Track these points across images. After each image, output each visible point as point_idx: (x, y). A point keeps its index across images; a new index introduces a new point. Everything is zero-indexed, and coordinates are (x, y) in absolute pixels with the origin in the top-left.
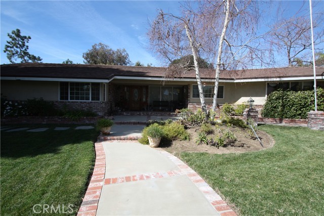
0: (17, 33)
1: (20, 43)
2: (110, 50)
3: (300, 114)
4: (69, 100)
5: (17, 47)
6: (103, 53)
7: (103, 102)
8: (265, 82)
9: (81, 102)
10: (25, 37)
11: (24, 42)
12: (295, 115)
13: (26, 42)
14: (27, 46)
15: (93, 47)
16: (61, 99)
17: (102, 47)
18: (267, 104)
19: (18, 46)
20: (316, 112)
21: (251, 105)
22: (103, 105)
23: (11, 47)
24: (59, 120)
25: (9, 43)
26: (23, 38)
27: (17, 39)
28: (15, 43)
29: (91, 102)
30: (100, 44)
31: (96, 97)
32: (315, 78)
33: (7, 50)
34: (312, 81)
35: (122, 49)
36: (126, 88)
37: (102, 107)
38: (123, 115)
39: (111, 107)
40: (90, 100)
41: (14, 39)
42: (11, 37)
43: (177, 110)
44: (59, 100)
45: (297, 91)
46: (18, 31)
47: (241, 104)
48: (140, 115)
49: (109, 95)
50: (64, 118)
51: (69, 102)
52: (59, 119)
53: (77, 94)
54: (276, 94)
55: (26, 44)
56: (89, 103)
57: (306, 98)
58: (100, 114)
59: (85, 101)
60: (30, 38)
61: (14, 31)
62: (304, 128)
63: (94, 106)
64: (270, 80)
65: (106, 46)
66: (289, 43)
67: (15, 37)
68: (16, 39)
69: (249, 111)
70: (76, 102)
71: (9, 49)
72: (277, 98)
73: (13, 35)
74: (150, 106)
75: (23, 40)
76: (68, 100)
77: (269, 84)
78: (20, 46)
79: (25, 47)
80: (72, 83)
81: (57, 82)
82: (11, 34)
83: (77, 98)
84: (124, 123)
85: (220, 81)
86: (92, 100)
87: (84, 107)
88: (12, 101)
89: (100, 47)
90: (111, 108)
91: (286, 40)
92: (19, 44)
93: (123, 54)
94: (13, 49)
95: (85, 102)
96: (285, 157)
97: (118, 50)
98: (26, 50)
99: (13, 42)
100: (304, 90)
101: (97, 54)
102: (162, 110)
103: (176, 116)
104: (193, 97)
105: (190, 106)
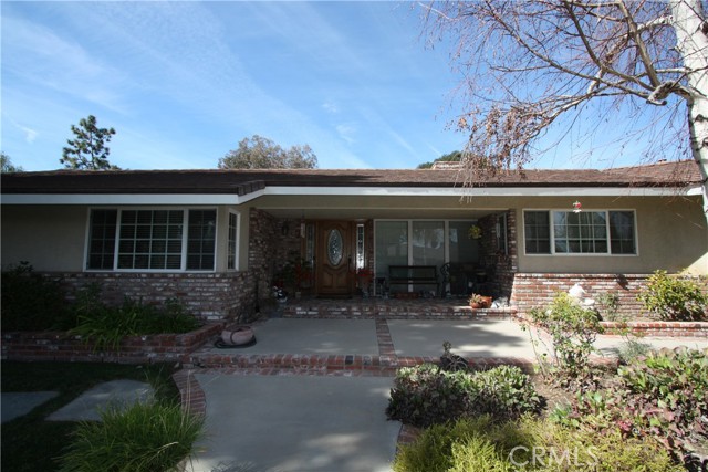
0: (90, 124)
1: (94, 143)
2: (277, 149)
4: (116, 269)
5: (86, 151)
6: (260, 156)
7: (223, 276)
9: (151, 275)
10: (105, 131)
11: (102, 142)
13: (104, 140)
14: (107, 149)
15: (241, 145)
16: (90, 265)
17: (261, 145)
19: (90, 149)
22: (225, 286)
23: (74, 152)
24: (51, 347)
25: (72, 144)
26: (101, 134)
27: (89, 134)
28: (83, 144)
29: (184, 276)
30: (256, 138)
31: (201, 256)
33: (66, 158)
35: (302, 146)
36: (303, 227)
37: (220, 294)
38: (293, 313)
39: (257, 287)
40: (183, 269)
41: (82, 136)
42: (76, 132)
43: (477, 298)
44: (84, 269)
46: (93, 119)
48: (349, 314)
49: (250, 248)
50: (71, 339)
51: (111, 275)
52: (54, 342)
53: (141, 247)
55: (106, 144)
56: (176, 278)
58: (213, 316)
59: (165, 271)
60: (113, 132)
61: (84, 120)
63: (193, 290)
65: (268, 142)
67: (85, 131)
68: (86, 136)
71: (71, 155)
73: (82, 128)
74: (380, 281)
75: (100, 137)
76: (112, 267)
78: (94, 149)
79: (103, 151)
81: (82, 209)
82: (78, 126)
83: (142, 263)
84: (288, 365)
86: (189, 266)
87: (160, 294)
89: (256, 143)
90: (256, 291)
92: (90, 145)
93: (305, 157)
94: (76, 156)
95: (164, 276)
97: (294, 148)
98: (103, 157)
99: (81, 141)
101: (249, 158)
102: (418, 296)
103: (473, 316)
104: (527, 252)
105: (519, 284)
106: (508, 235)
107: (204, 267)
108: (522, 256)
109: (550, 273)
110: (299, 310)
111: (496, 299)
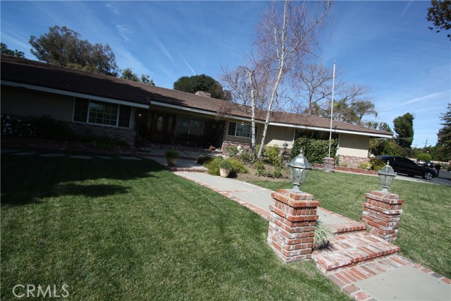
2: (86, 42)
3: (317, 160)
4: (88, 123)
7: (134, 131)
8: (294, 128)
9: (105, 127)
12: (313, 160)
16: (75, 119)
17: (68, 35)
18: (294, 148)
20: (329, 158)
21: (286, 149)
29: (118, 129)
30: (65, 29)
31: (124, 122)
32: (331, 130)
34: (328, 133)
35: (104, 45)
40: (117, 126)
44: (73, 121)
45: (317, 139)
47: (272, 146)
50: (92, 145)
51: (88, 125)
52: (85, 145)
53: (100, 116)
54: (302, 140)
56: (115, 129)
57: (323, 146)
62: (321, 171)
63: (122, 134)
64: (298, 127)
66: (311, 88)
69: (283, 154)
70: (99, 126)
72: (302, 144)
76: (86, 122)
77: (297, 130)
83: (100, 121)
85: (256, 121)
86: (119, 125)
87: (109, 134)
88: (12, 116)
89: (64, 33)
91: (309, 84)
93: (106, 53)
96: (314, 184)
97: (97, 45)
100: (323, 139)
103: (210, 152)
104: (229, 134)
105: (224, 144)
107: (125, 126)
108: (227, 135)
109: (233, 141)
110: (153, 145)
111: (217, 148)
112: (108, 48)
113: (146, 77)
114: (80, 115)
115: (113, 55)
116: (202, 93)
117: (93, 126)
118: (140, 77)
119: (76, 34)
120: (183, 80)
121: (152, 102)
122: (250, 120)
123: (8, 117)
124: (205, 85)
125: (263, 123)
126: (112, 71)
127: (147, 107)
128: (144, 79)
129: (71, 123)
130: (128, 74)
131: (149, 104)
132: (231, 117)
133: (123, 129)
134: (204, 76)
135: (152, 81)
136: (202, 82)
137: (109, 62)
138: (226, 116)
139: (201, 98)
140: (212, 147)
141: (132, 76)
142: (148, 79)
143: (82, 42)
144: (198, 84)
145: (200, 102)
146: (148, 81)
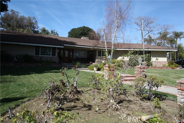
4: (40, 55)
8: (128, 50)
9: (47, 57)
16: (35, 55)
31: (54, 54)
35: (32, 17)
40: (51, 56)
53: (44, 52)
56: (51, 57)
63: (53, 59)
64: (130, 49)
80: (42, 47)
81: (34, 46)
83: (44, 55)
86: (52, 56)
87: (48, 59)
88: (16, 55)
89: (12, 13)
93: (33, 21)
95: (49, 57)
105: (97, 60)
106: (95, 53)
107: (54, 56)
108: (97, 56)
109: (101, 59)
111: (93, 63)
112: (34, 18)
113: (53, 31)
114: (37, 53)
115: (36, 21)
116: (84, 37)
117: (42, 56)
118: (50, 31)
119: (17, 13)
120: (73, 30)
121: (65, 45)
122: (105, 48)
123: (15, 55)
124: (86, 32)
125: (111, 49)
126: (36, 30)
127: (63, 47)
128: (52, 32)
129: (34, 56)
130: (44, 30)
131: (64, 46)
132: (98, 48)
133: (54, 57)
134: (84, 27)
135: (56, 33)
136: (84, 30)
137: (35, 26)
138: (96, 48)
139: (84, 40)
140: (91, 62)
141: (46, 31)
142: (55, 31)
143: (21, 16)
144: (82, 32)
145: (83, 42)
146: (54, 33)
